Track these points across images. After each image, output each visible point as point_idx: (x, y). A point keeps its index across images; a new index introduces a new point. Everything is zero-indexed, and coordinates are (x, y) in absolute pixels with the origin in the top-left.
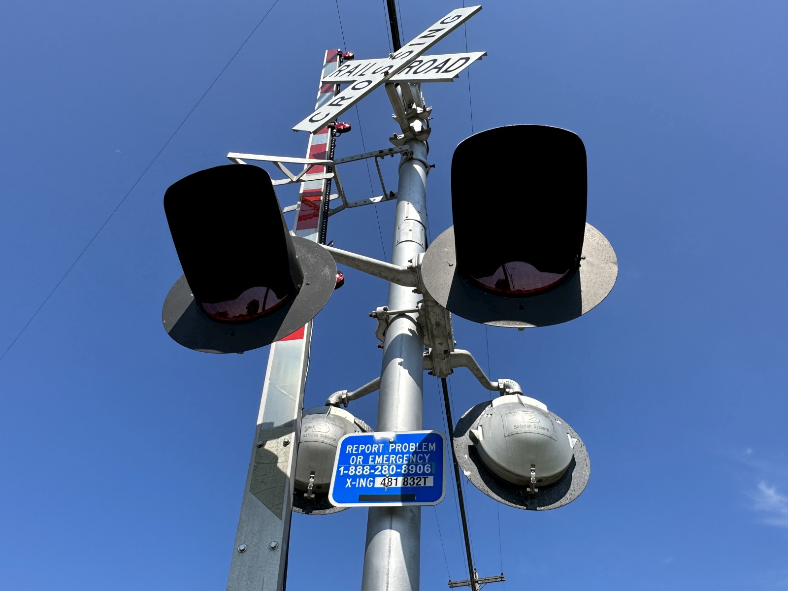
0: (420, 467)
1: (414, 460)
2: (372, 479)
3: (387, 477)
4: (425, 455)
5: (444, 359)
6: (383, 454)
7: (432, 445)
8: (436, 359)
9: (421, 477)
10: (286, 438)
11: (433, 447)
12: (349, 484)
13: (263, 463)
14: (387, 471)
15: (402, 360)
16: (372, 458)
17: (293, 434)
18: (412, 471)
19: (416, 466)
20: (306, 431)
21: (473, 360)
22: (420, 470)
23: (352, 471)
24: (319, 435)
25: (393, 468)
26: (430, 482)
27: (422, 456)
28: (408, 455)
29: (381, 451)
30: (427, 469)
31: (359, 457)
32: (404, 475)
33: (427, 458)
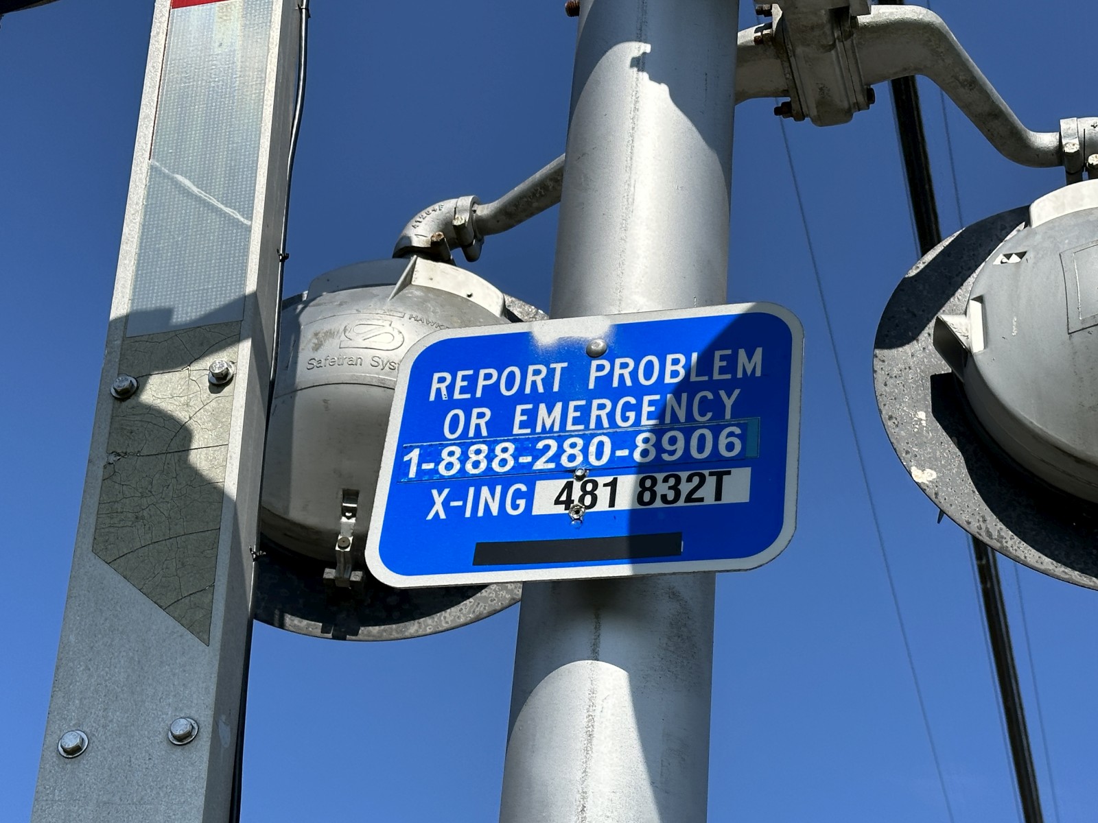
0: (702, 438)
1: (682, 415)
2: (523, 488)
3: (579, 478)
4: (722, 393)
5: (834, 46)
6: (565, 399)
7: (750, 357)
8: (800, 50)
9: (706, 472)
10: (218, 361)
11: (751, 363)
12: (438, 507)
13: (138, 454)
14: (580, 459)
15: (647, 48)
16: (523, 412)
17: (245, 348)
18: (672, 453)
19: (688, 435)
20: (317, 347)
21: (951, 47)
22: (701, 449)
23: (449, 461)
24: (367, 361)
25: (601, 445)
26: (738, 488)
27: (710, 396)
28: (657, 397)
29: (556, 388)
30: (728, 442)
31: (475, 411)
32: (640, 468)
33: (728, 403)
